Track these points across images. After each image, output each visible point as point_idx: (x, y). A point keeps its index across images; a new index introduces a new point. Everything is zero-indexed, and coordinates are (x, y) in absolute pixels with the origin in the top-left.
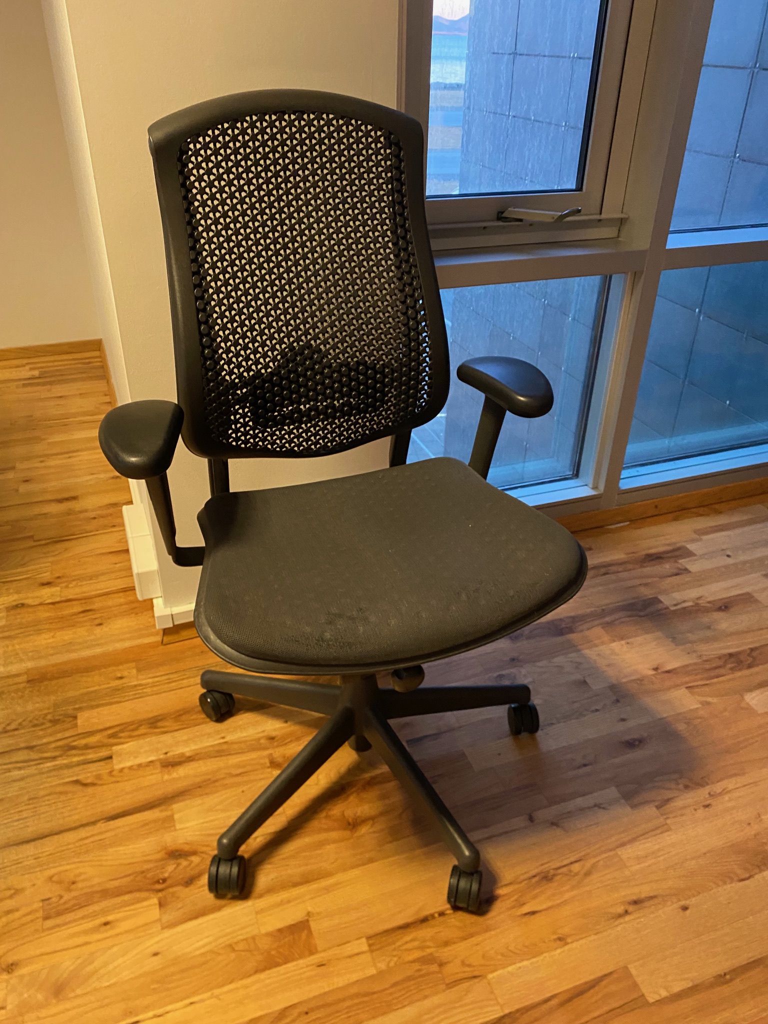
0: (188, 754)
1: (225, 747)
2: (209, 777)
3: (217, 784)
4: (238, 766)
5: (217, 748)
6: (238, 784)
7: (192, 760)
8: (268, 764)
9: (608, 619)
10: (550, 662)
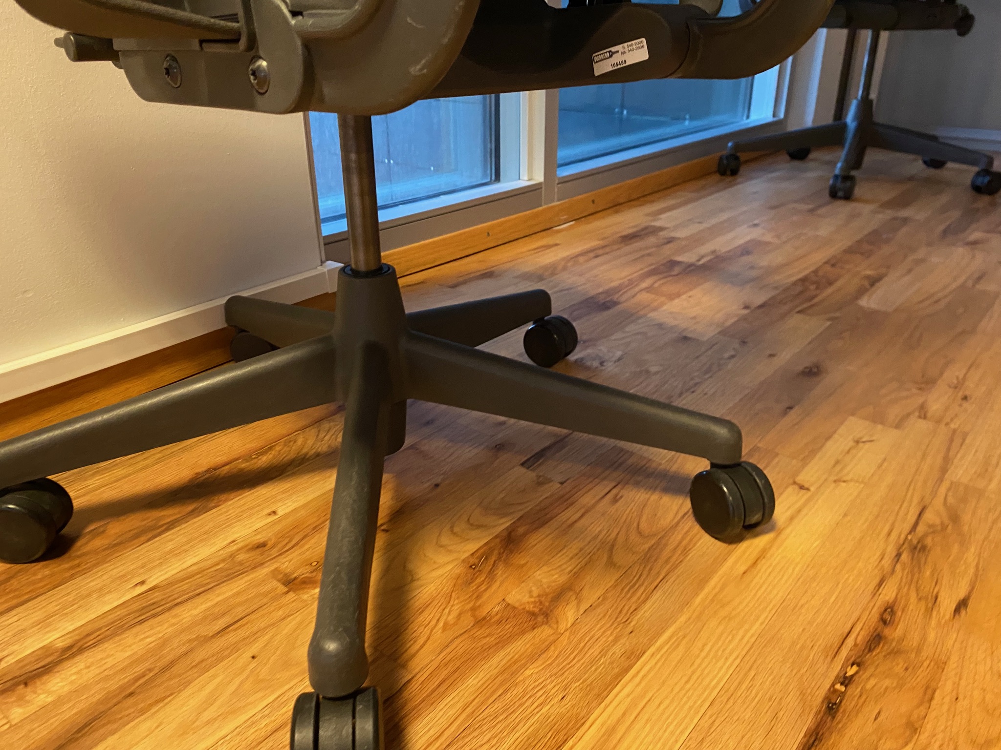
0: (60, 644)
1: (156, 596)
2: (146, 665)
3: (175, 670)
4: (209, 617)
5: (135, 606)
6: (235, 648)
7: (81, 650)
8: (282, 589)
9: (644, 285)
10: (624, 332)
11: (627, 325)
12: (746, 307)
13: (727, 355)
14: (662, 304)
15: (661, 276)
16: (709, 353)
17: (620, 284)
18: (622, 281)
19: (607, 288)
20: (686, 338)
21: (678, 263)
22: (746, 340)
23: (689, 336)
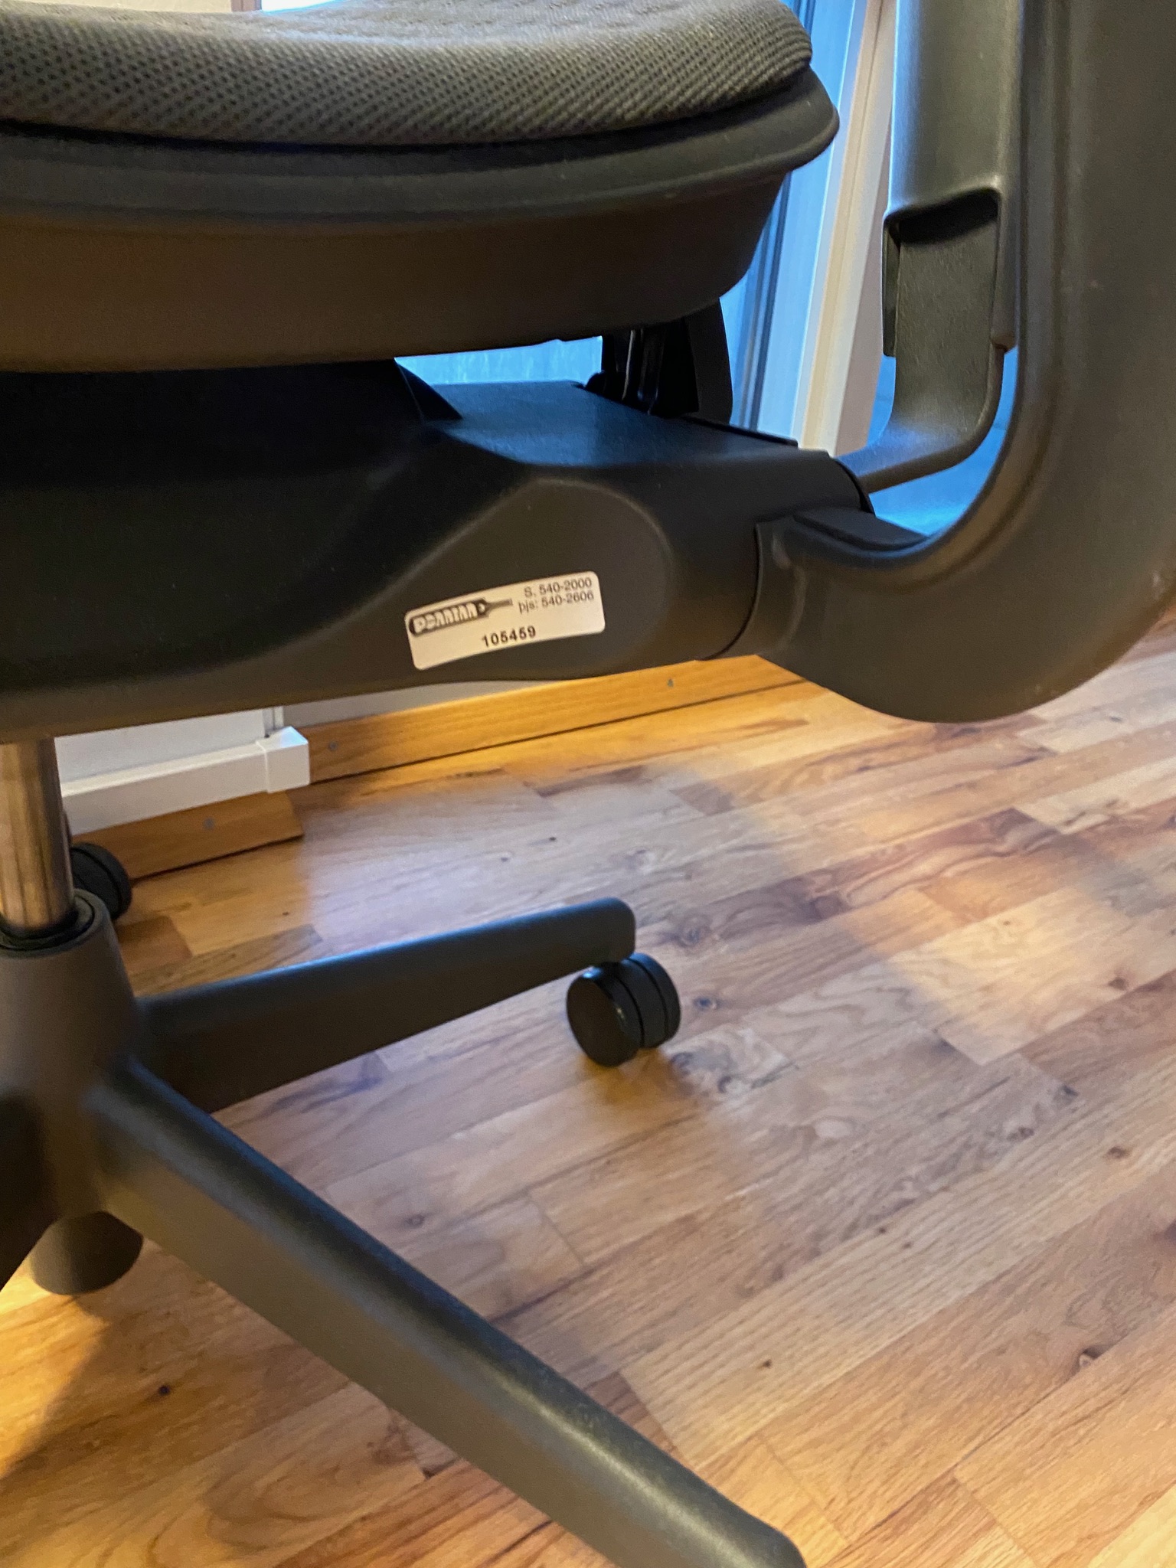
9: (924, 867)
10: (817, 997)
11: (835, 976)
12: (1118, 983)
13: (1011, 1126)
14: (939, 931)
15: (970, 850)
16: (975, 1108)
17: (873, 855)
18: (882, 846)
19: (841, 858)
20: (944, 1048)
21: (1024, 819)
22: (1076, 1088)
23: (952, 1041)
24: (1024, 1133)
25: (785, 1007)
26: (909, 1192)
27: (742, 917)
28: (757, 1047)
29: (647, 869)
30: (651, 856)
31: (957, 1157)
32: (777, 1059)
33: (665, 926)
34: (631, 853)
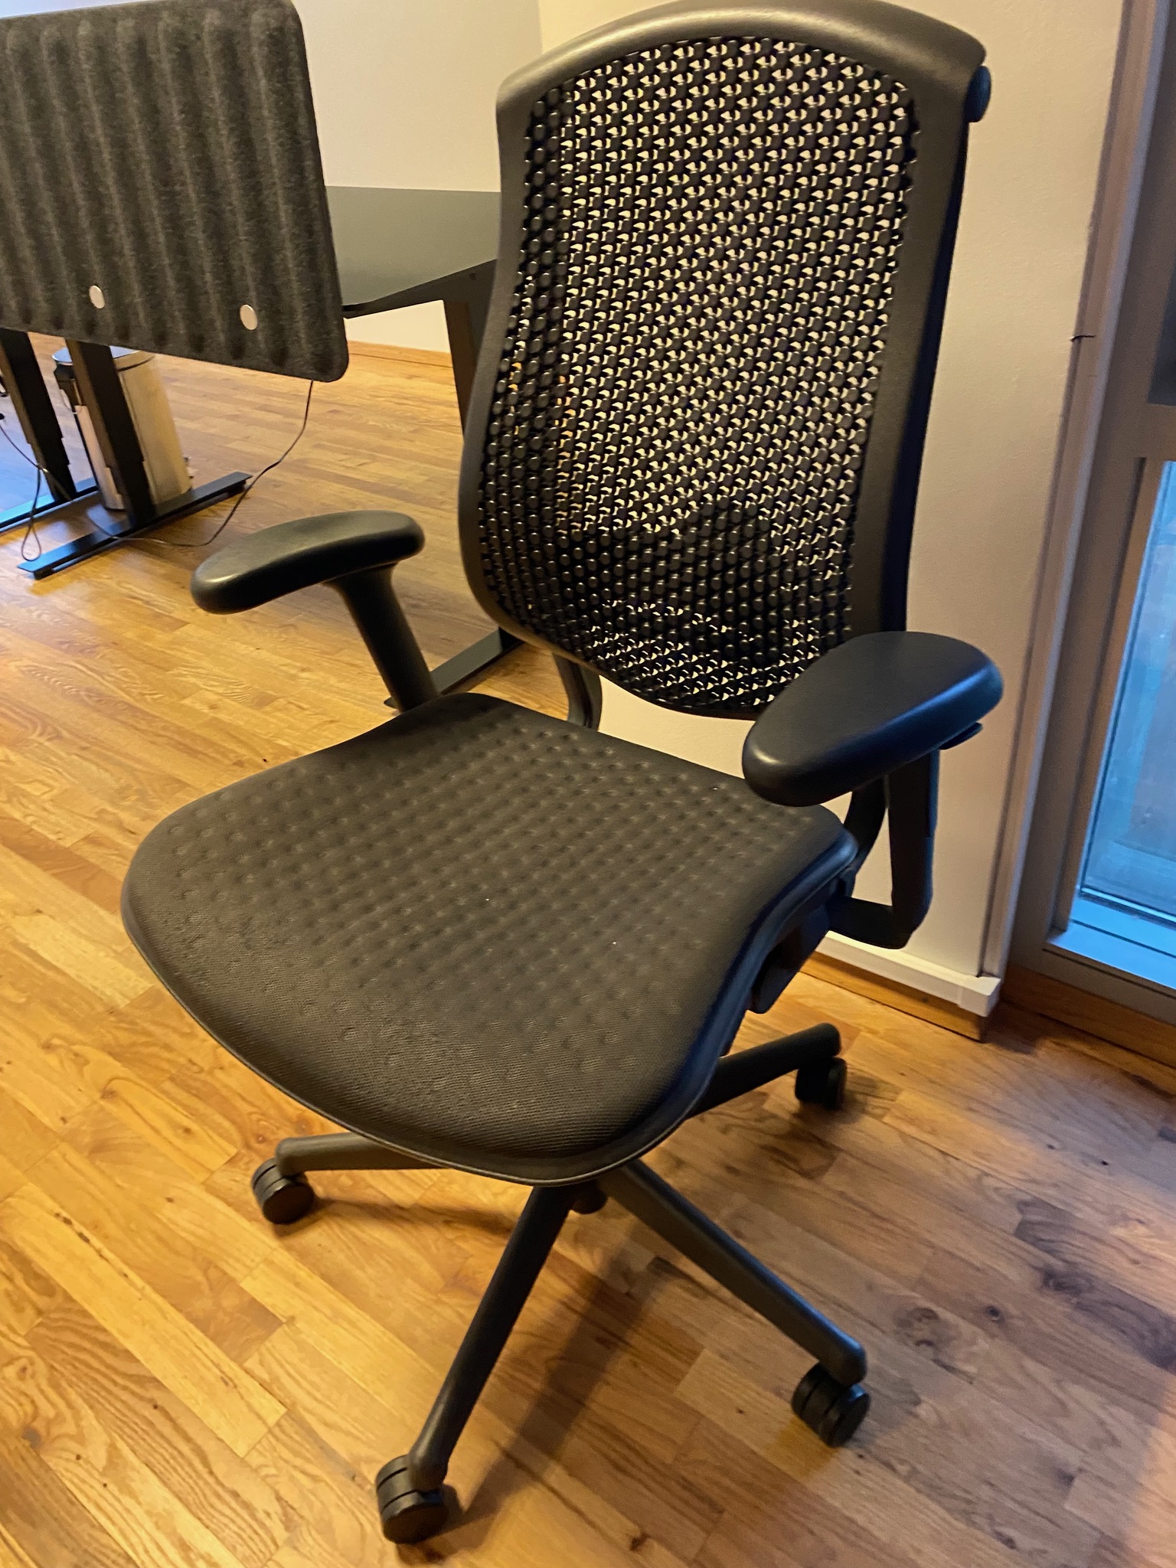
10: (1058, 1382)
11: (1093, 1389)
13: (1010, 1532)
20: (1066, 1478)
23: (1077, 1482)
24: (1010, 1542)
25: (1030, 1365)
26: (899, 1467)
27: (1116, 1311)
28: (973, 1354)
29: (1120, 1232)
30: (1141, 1230)
31: (954, 1497)
32: (971, 1369)
33: (1058, 1265)
34: (1131, 1215)
